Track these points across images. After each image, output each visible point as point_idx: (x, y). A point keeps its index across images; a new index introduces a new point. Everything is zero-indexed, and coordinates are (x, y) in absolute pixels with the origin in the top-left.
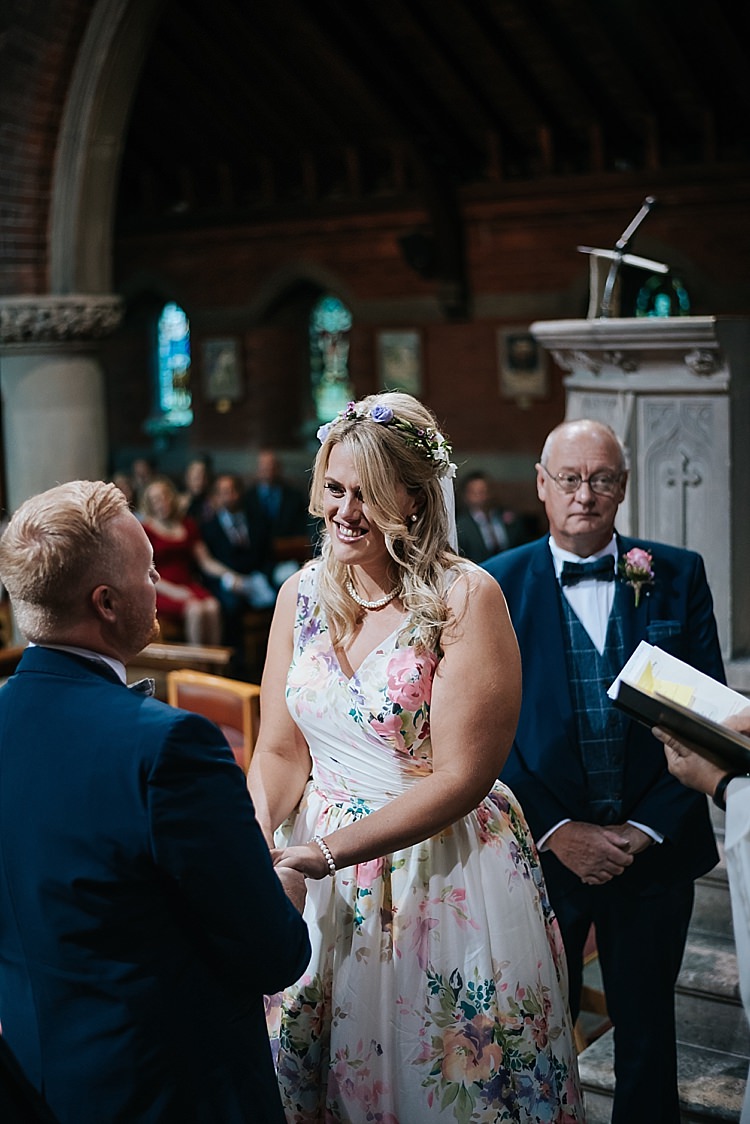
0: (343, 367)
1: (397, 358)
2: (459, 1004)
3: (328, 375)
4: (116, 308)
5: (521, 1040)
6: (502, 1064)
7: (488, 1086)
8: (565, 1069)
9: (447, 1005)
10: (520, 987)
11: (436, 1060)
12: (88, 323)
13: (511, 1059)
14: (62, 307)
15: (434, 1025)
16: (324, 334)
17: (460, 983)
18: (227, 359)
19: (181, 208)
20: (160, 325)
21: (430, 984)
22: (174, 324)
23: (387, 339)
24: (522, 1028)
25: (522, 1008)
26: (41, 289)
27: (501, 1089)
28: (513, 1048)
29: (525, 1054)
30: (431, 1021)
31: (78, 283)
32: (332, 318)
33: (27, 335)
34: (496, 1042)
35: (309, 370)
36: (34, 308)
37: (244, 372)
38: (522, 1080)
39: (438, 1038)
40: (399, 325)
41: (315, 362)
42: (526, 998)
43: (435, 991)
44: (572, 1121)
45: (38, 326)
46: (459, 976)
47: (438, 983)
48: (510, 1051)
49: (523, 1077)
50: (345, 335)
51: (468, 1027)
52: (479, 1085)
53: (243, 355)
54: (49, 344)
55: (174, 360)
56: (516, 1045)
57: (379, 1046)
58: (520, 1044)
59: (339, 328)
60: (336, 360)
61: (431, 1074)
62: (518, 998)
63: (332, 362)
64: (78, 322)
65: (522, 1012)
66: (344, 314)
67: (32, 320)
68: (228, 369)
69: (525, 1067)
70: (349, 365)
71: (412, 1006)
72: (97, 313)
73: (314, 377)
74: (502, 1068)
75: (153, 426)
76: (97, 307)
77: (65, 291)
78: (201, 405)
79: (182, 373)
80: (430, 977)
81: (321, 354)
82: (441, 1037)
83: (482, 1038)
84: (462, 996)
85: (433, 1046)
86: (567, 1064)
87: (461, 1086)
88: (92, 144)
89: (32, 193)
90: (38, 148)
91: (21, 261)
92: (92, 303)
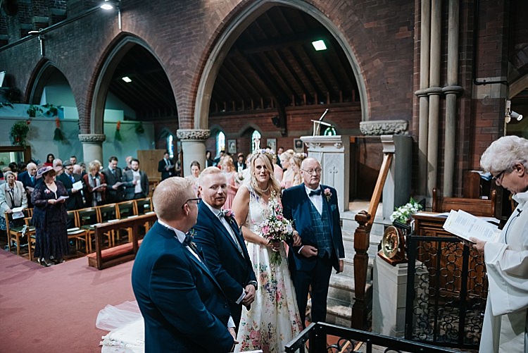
1: (271, 145)
4: (209, 132)
12: (202, 135)
14: (197, 132)
16: (255, 139)
18: (233, 144)
20: (218, 136)
22: (222, 136)
23: (269, 140)
26: (192, 127)
31: (201, 126)
32: (257, 135)
33: (189, 138)
35: (252, 146)
36: (191, 132)
37: (237, 147)
40: (272, 137)
45: (191, 136)
50: (259, 139)
53: (237, 143)
54: (194, 140)
63: (257, 145)
64: (200, 135)
66: (260, 134)
68: (233, 147)
70: (260, 147)
72: (205, 133)
77: (198, 128)
81: (254, 143)
88: (204, 96)
89: (191, 106)
90: (192, 97)
91: (188, 121)
92: (203, 131)
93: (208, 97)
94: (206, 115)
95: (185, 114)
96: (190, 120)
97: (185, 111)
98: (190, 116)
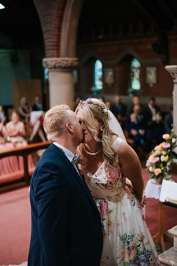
0: (139, 76)
1: (151, 73)
2: (126, 242)
3: (134, 77)
4: (76, 61)
5: (140, 248)
6: (136, 255)
7: (133, 261)
8: (151, 252)
9: (124, 243)
10: (138, 234)
11: (122, 257)
12: (69, 65)
13: (138, 253)
14: (63, 61)
15: (122, 249)
16: (134, 68)
17: (126, 236)
18: (110, 73)
19: (101, 37)
20: (95, 64)
21: (120, 239)
22: (99, 65)
23: (148, 69)
24: (140, 244)
25: (139, 239)
26: (58, 56)
27: (136, 261)
28: (139, 250)
29: (141, 251)
30: (121, 248)
31: (67, 55)
32: (136, 64)
33: (55, 67)
34: (134, 249)
35: (130, 76)
36: (56, 61)
37: (114, 77)
38: (142, 258)
39: (123, 252)
40: (151, 66)
41: (131, 74)
42: (140, 236)
43: (122, 240)
44: (154, 265)
45: (57, 65)
46: (126, 235)
47: (122, 238)
48: (138, 251)
49: (142, 257)
50: (139, 68)
51: (128, 247)
52: (131, 261)
53: (114, 72)
54: (60, 70)
55: (98, 73)
56: (139, 249)
57: (108, 257)
58: (140, 249)
59: (138, 66)
60: (137, 74)
61: (121, 261)
62: (138, 237)
63: (136, 74)
64: (67, 64)
65: (139, 240)
66: (139, 63)
67: (56, 64)
68: (111, 76)
69: (142, 254)
70: (140, 76)
71: (115, 245)
72: (72, 62)
73: (131, 78)
74: (136, 256)
75: (93, 89)
76: (72, 61)
77: (64, 57)
78: (105, 85)
79: (101, 76)
80: (120, 237)
81: (133, 73)
82: (123, 251)
83: (131, 249)
84: (127, 240)
85: (121, 254)
86: (151, 251)
87: (127, 262)
88: (71, 21)
89: (56, 33)
90: (57, 23)
91: (54, 49)
92: (70, 59)
93: (75, 23)
94: (73, 43)
95: (50, 42)
96: (55, 48)
97: (50, 38)
98: (55, 44)
